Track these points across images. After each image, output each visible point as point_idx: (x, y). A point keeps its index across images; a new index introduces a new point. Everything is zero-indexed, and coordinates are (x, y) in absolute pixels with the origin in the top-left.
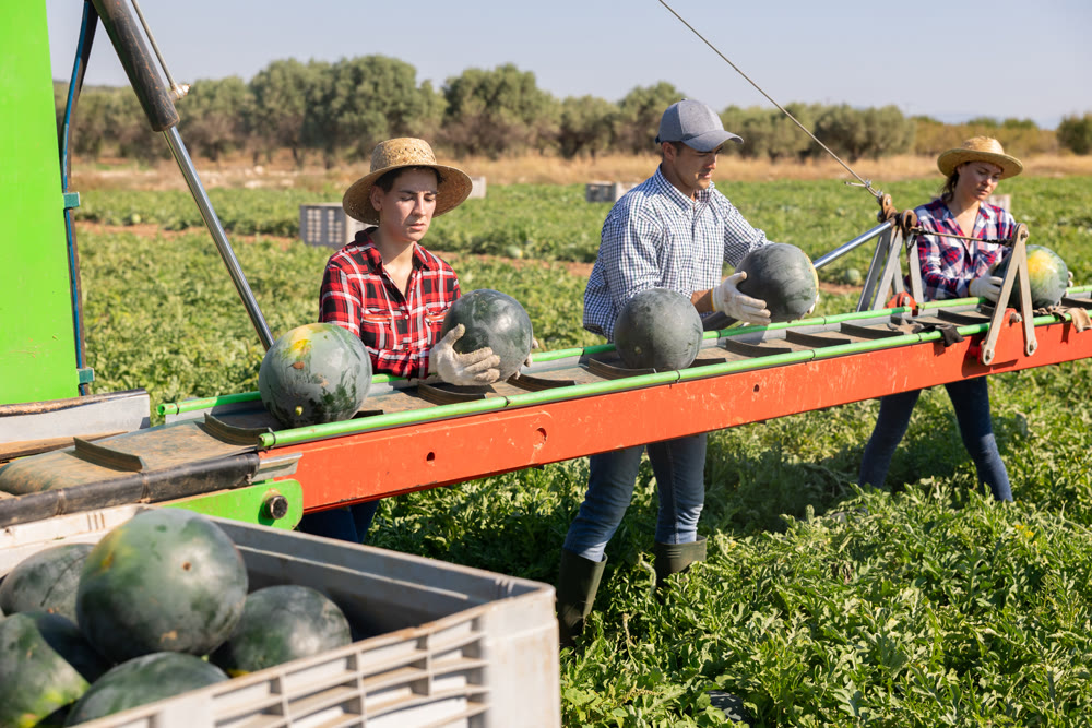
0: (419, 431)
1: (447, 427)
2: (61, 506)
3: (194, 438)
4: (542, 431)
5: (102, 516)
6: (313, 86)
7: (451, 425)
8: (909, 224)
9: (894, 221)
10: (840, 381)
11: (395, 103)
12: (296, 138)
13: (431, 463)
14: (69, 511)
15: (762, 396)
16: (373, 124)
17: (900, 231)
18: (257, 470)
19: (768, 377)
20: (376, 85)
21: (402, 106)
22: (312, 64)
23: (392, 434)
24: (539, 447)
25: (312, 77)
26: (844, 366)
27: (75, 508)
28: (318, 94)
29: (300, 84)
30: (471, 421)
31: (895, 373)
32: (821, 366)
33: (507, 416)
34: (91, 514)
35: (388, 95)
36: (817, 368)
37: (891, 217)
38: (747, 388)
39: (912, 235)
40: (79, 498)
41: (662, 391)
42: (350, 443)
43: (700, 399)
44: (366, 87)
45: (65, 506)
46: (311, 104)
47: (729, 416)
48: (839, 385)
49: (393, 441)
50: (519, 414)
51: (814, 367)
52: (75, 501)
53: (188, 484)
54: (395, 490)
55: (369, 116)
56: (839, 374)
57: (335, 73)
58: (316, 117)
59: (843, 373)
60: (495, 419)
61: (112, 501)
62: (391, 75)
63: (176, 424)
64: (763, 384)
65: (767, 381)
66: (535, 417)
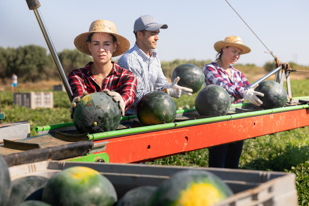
0: (144, 136)
1: (154, 135)
2: (16, 161)
3: (52, 140)
4: (187, 138)
5: (34, 166)
6: (9, 56)
7: (155, 134)
8: (287, 68)
9: (281, 67)
10: (279, 122)
11: (39, 61)
12: (4, 74)
13: (149, 150)
14: (19, 164)
15: (256, 127)
16: (31, 69)
17: (284, 71)
18: (93, 147)
19: (258, 119)
20: (32, 55)
21: (42, 62)
22: (9, 49)
23: (135, 137)
24: (186, 144)
25: (9, 53)
26: (280, 116)
27: (22, 162)
28: (11, 59)
29: (4, 56)
30: (162, 133)
31: (295, 120)
32: (274, 116)
33: (175, 131)
34: (30, 165)
35: (37, 58)
36: (273, 117)
37: (280, 65)
38: (252, 123)
39: (288, 72)
40: (24, 157)
41: (225, 123)
42: (120, 140)
43: (237, 127)
44: (29, 56)
45: (18, 161)
46: (9, 63)
47: (246, 134)
48: (279, 124)
49: (136, 140)
50: (178, 130)
51: (272, 116)
52: (22, 159)
53: (66, 153)
54: (136, 161)
55: (30, 66)
56: (279, 120)
57: (18, 51)
58: (11, 67)
59: (280, 119)
60: (170, 132)
61: (36, 160)
62: (38, 52)
63: (42, 135)
64: (256, 122)
65: (258, 121)
66: (184, 132)
